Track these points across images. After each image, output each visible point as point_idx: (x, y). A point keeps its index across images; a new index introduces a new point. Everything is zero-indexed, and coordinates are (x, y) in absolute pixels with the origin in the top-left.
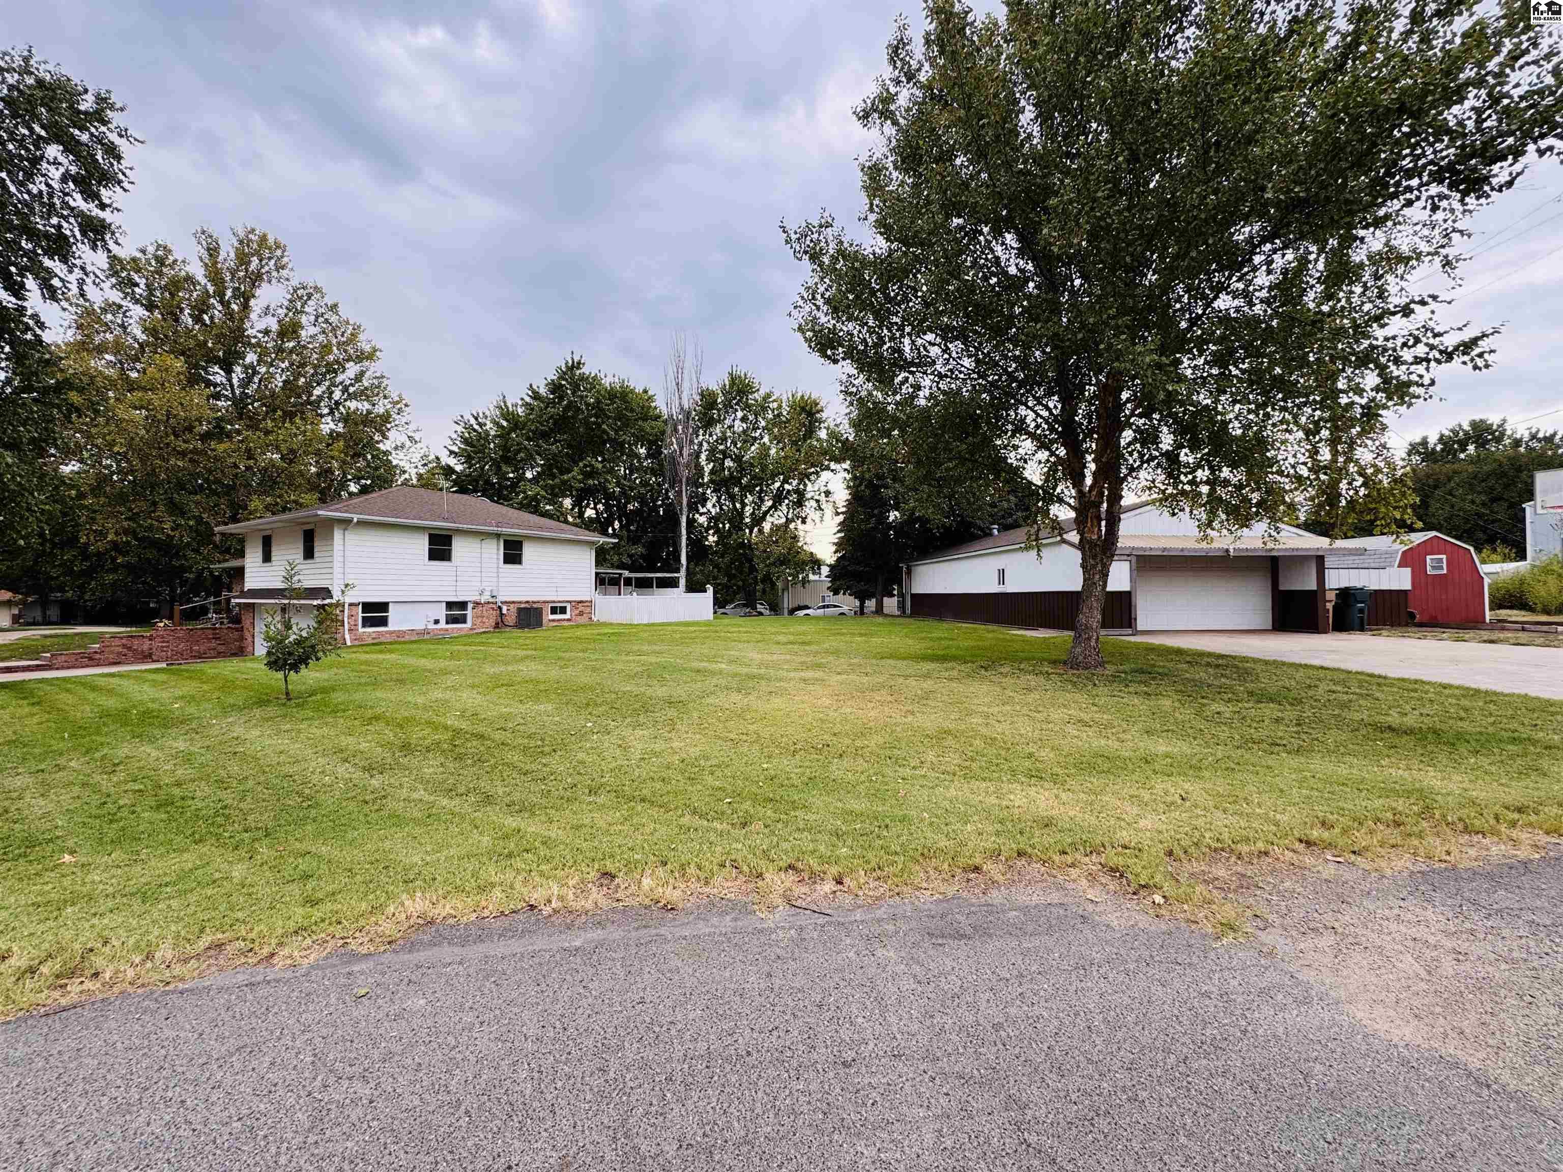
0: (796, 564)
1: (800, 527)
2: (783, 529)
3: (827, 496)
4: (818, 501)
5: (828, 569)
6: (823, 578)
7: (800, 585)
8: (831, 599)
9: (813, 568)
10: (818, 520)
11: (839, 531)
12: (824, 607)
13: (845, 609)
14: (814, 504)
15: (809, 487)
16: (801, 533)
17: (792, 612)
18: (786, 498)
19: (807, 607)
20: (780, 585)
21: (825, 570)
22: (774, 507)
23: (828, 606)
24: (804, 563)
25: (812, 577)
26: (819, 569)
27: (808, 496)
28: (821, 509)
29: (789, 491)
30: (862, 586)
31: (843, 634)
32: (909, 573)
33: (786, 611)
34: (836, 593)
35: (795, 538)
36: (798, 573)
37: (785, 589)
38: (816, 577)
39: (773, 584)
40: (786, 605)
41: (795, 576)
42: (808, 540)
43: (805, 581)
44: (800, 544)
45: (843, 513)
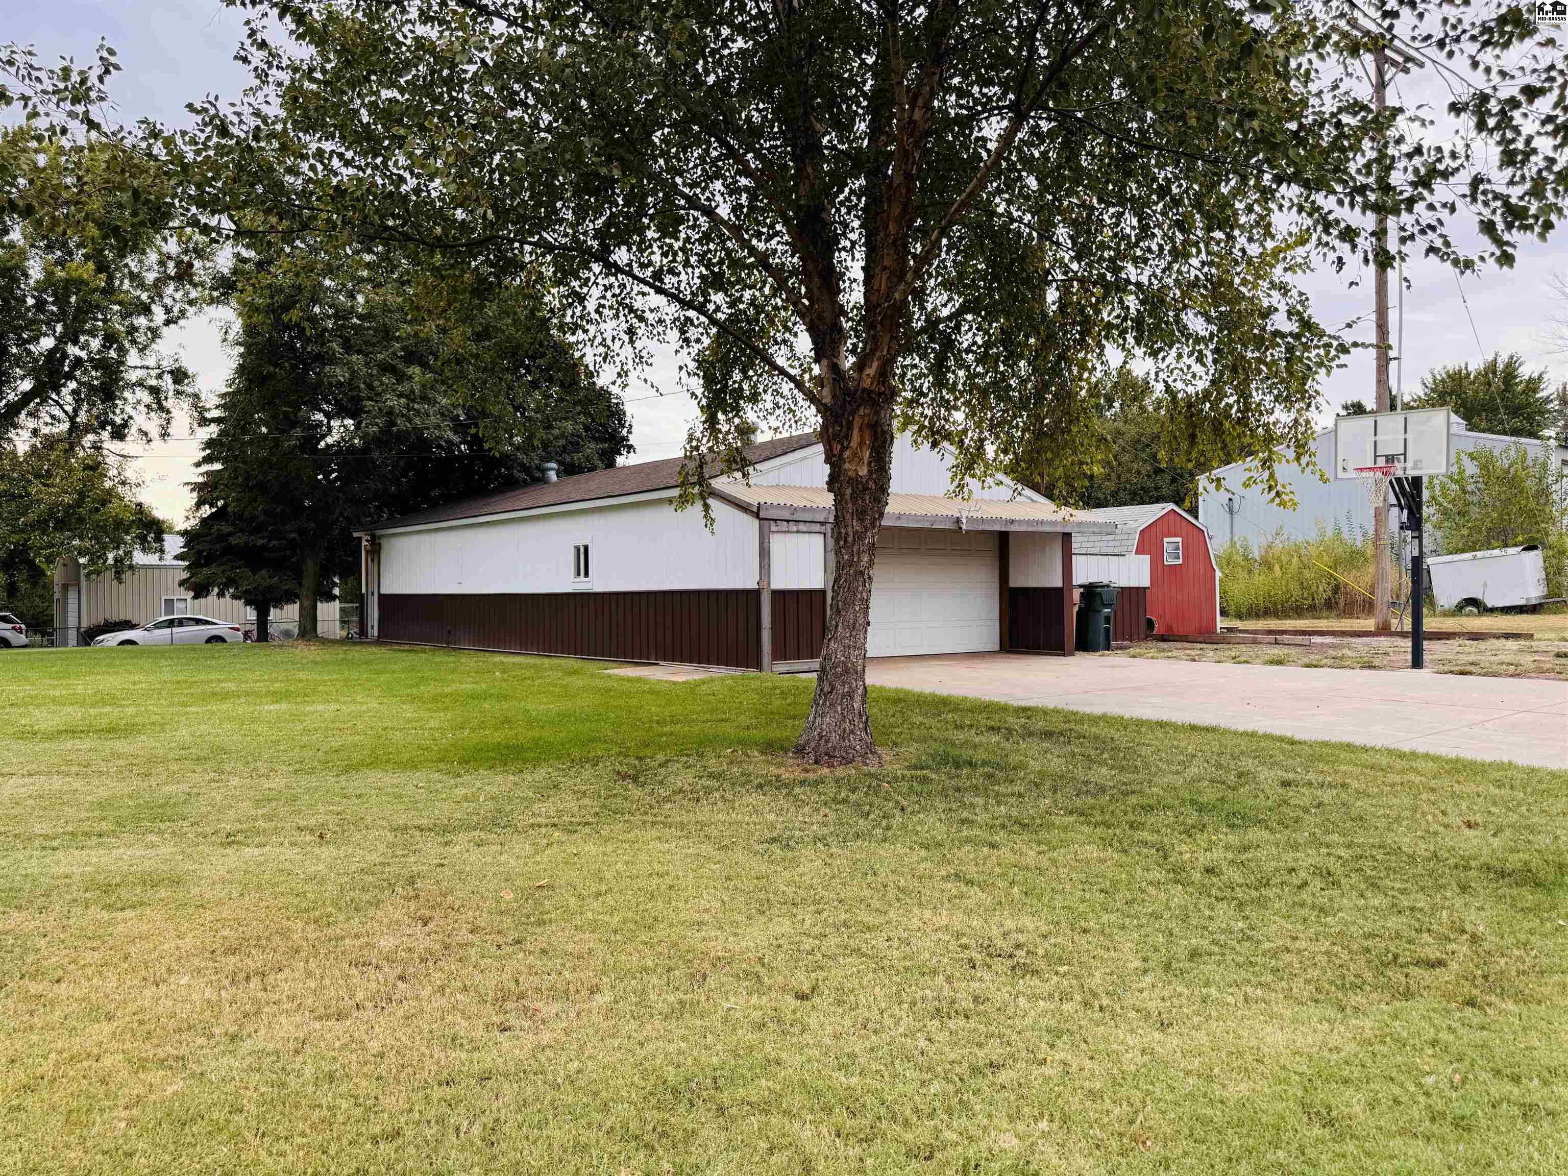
0: (101, 528)
1: (111, 446)
2: (61, 446)
3: (176, 381)
4: (155, 391)
5: (181, 541)
6: (169, 560)
7: (109, 575)
8: (188, 606)
9: (143, 539)
10: (154, 432)
11: (207, 460)
12: (171, 624)
13: (222, 628)
14: (145, 397)
15: (133, 358)
16: (111, 460)
17: (88, 636)
18: (70, 376)
19: (128, 625)
20: (56, 574)
21: (174, 544)
22: (40, 393)
23: (181, 622)
24: (120, 525)
25: (140, 557)
26: (159, 539)
27: (133, 376)
28: (162, 408)
29: (78, 362)
30: (263, 578)
31: (226, 696)
32: (376, 550)
33: (72, 635)
34: (200, 591)
35: (95, 468)
36: (105, 548)
37: (72, 582)
38: (152, 559)
39: (36, 574)
40: (72, 621)
41: (97, 556)
42: (130, 474)
43: (121, 568)
44: (108, 484)
45: (217, 420)
